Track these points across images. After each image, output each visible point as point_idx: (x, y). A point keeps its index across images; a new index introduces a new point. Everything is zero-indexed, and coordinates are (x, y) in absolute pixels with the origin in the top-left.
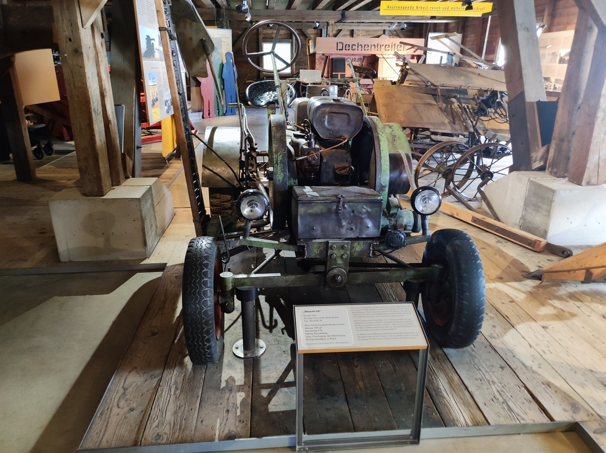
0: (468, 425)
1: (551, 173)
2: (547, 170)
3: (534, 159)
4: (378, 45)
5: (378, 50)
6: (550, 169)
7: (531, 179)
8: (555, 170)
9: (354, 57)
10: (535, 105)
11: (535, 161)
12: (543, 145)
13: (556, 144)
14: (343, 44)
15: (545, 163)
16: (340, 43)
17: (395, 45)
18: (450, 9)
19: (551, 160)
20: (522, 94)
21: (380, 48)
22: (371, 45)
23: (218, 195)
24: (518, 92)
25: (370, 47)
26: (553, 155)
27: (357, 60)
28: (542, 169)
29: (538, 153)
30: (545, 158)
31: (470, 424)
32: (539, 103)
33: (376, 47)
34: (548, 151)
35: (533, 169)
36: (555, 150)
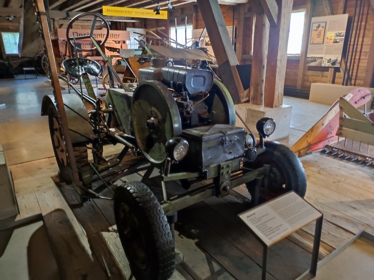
0: (328, 254)
1: (253, 103)
2: (250, 102)
3: (242, 97)
4: (101, 34)
5: (102, 38)
6: (252, 101)
7: (247, 108)
8: (256, 101)
9: (86, 42)
10: (236, 67)
11: (243, 98)
12: (245, 89)
13: (254, 88)
14: (77, 33)
15: (249, 98)
16: (75, 32)
17: (112, 35)
18: (145, 13)
19: (252, 97)
20: (228, 62)
21: (103, 36)
22: (97, 35)
23: (77, 148)
24: (225, 60)
25: (96, 35)
26: (253, 93)
27: (88, 44)
28: (248, 101)
29: (243, 94)
30: (248, 95)
31: (328, 253)
32: (237, 66)
33: (101, 36)
34: (250, 92)
35: (242, 102)
36: (254, 91)
